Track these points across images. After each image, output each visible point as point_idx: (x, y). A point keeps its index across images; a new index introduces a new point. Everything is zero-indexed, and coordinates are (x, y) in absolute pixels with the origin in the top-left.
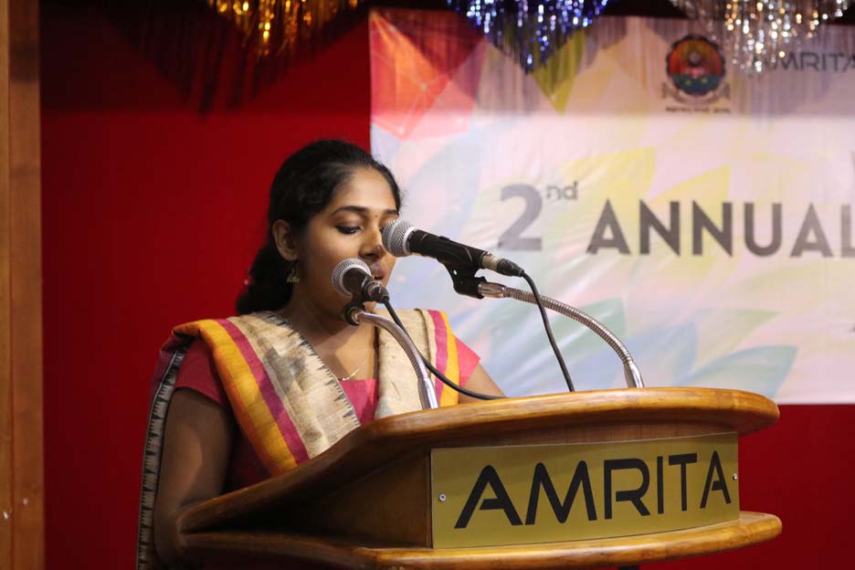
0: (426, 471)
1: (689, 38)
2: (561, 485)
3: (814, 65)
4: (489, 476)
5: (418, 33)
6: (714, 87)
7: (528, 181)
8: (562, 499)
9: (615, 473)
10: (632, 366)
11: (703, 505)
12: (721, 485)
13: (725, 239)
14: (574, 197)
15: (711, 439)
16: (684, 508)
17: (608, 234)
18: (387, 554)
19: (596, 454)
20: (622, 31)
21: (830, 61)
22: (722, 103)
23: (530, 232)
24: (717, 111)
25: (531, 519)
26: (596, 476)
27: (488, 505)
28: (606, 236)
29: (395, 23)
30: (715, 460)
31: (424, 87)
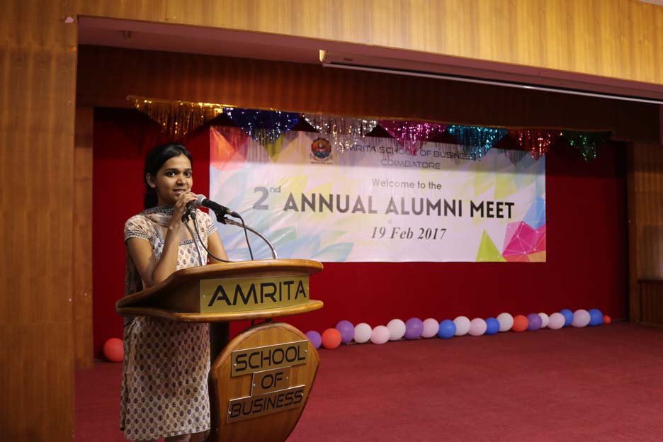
0: (198, 287)
1: (318, 139)
2: (245, 292)
3: (361, 149)
4: (220, 289)
5: (227, 134)
6: (328, 155)
7: (263, 186)
8: (246, 296)
9: (264, 288)
10: (275, 251)
11: (296, 298)
12: (302, 291)
13: (330, 207)
14: (279, 191)
15: (299, 276)
16: (289, 299)
17: (291, 204)
18: (184, 315)
19: (258, 281)
20: (296, 136)
21: (366, 148)
22: (330, 161)
23: (264, 203)
24: (328, 164)
25: (235, 303)
26: (258, 289)
27: (219, 299)
28: (290, 205)
29: (218, 130)
30: (301, 283)
31: (228, 153)
